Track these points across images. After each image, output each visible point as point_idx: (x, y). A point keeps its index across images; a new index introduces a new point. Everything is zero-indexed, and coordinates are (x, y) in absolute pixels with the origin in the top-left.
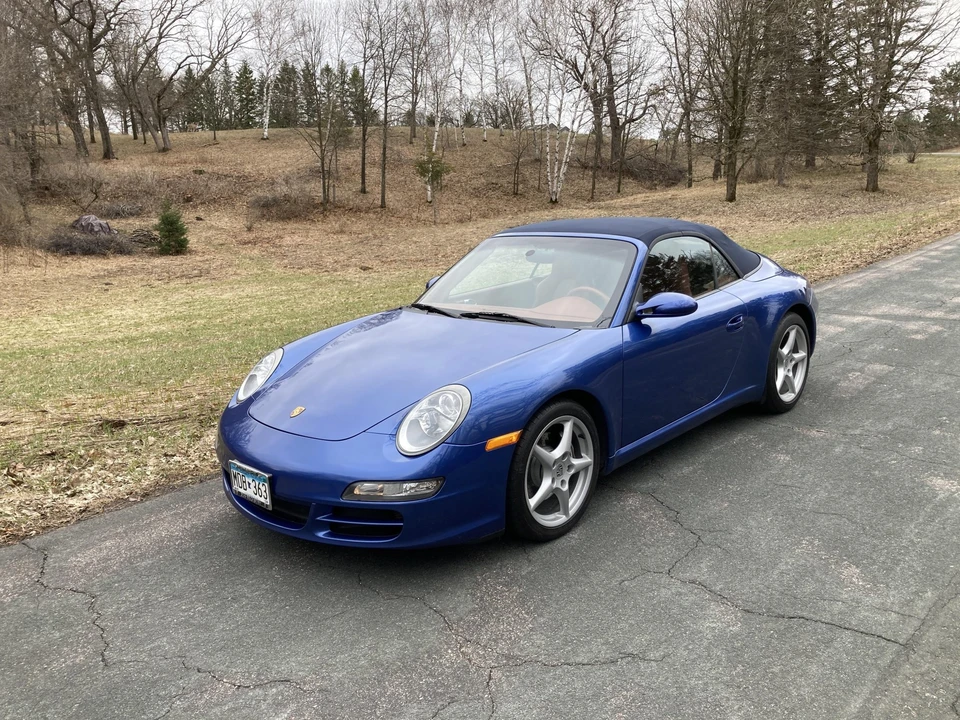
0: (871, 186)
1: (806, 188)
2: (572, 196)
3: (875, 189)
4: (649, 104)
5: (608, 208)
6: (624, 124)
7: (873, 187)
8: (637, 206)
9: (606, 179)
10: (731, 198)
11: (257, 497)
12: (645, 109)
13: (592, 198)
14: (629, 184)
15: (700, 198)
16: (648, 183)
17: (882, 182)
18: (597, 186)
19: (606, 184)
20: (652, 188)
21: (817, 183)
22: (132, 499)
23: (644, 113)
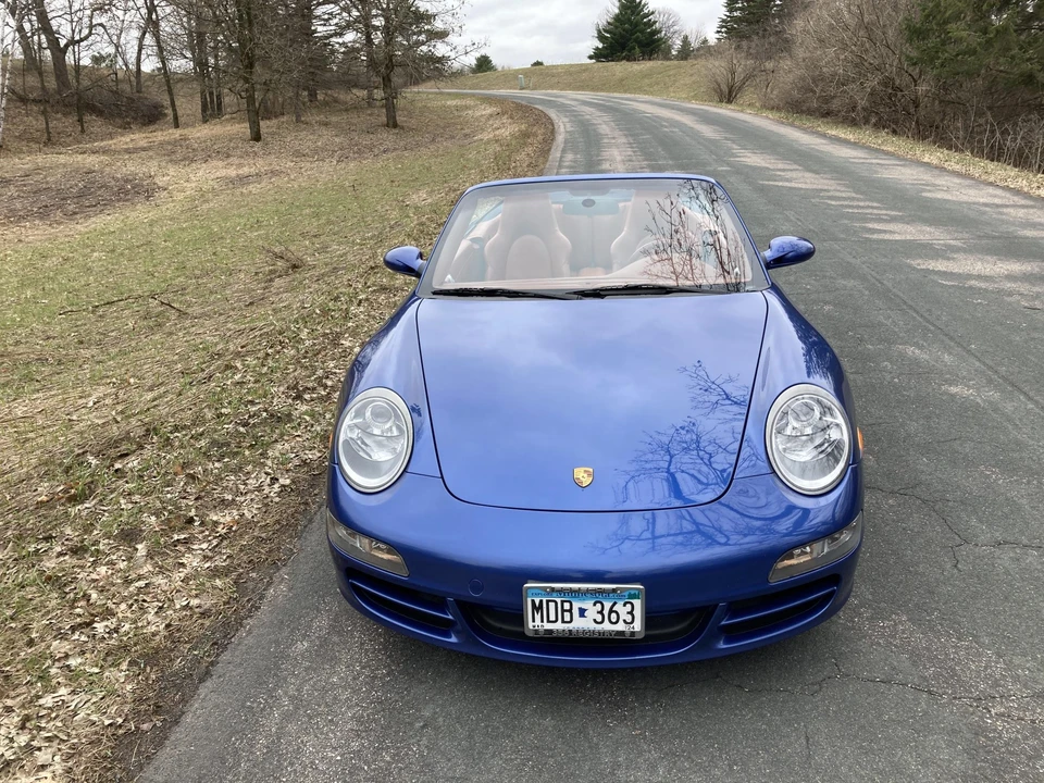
0: (391, 123)
1: (326, 124)
2: (19, 138)
3: (395, 125)
4: (94, 22)
5: (105, 152)
6: (67, 46)
7: (392, 124)
8: (144, 149)
9: (59, 116)
10: (257, 137)
11: (607, 626)
12: (91, 27)
13: (49, 140)
14: (95, 123)
15: (217, 138)
16: (119, 121)
17: (400, 119)
18: (51, 125)
19: (63, 123)
20: (126, 127)
21: (334, 119)
22: (145, 727)
23: (90, 34)
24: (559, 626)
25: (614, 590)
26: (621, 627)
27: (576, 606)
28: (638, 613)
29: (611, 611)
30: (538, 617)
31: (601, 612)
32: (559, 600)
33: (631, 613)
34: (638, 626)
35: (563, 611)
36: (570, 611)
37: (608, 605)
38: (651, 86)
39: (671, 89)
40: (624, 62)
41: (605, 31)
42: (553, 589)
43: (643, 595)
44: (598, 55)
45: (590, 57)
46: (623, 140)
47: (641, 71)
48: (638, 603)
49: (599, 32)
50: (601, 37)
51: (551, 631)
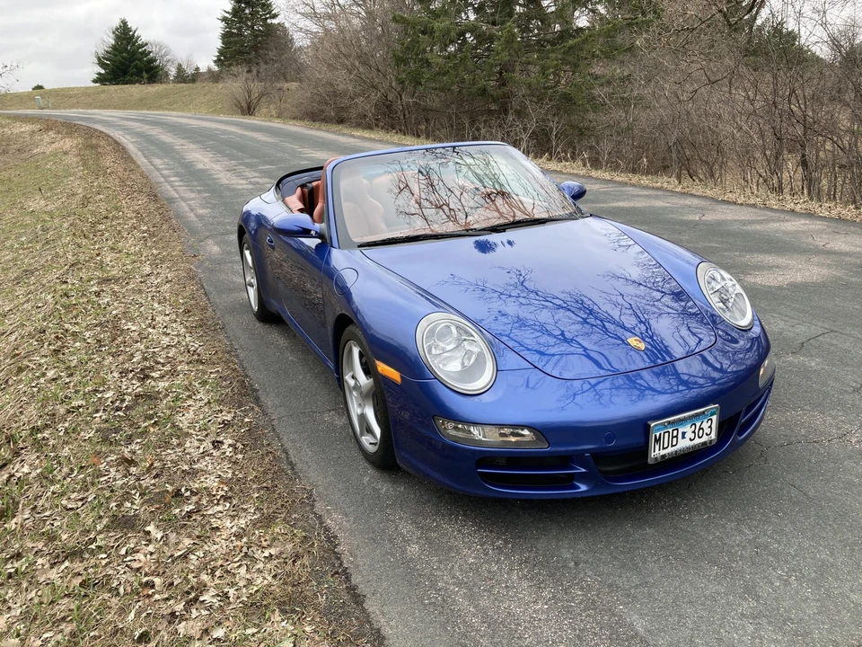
24: (670, 450)
25: (704, 412)
26: (705, 439)
27: (681, 430)
28: (714, 426)
29: (700, 428)
30: (657, 447)
31: (694, 432)
32: (671, 430)
33: (710, 427)
34: (713, 436)
35: (673, 437)
36: (677, 436)
37: (698, 425)
38: (170, 104)
39: (191, 107)
40: (137, 85)
41: (104, 58)
42: (669, 422)
43: (718, 412)
44: (101, 79)
45: (95, 81)
46: (195, 147)
47: (157, 93)
48: (714, 418)
49: (99, 59)
50: (101, 64)
51: (663, 456)
